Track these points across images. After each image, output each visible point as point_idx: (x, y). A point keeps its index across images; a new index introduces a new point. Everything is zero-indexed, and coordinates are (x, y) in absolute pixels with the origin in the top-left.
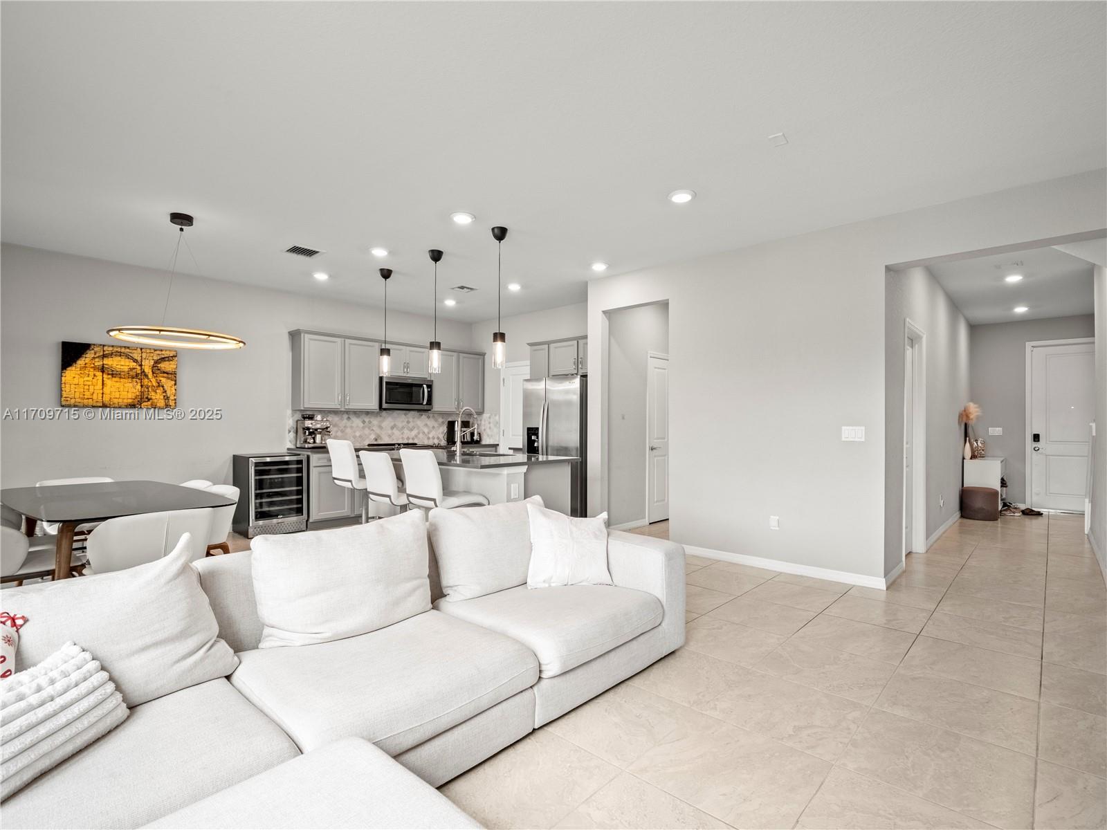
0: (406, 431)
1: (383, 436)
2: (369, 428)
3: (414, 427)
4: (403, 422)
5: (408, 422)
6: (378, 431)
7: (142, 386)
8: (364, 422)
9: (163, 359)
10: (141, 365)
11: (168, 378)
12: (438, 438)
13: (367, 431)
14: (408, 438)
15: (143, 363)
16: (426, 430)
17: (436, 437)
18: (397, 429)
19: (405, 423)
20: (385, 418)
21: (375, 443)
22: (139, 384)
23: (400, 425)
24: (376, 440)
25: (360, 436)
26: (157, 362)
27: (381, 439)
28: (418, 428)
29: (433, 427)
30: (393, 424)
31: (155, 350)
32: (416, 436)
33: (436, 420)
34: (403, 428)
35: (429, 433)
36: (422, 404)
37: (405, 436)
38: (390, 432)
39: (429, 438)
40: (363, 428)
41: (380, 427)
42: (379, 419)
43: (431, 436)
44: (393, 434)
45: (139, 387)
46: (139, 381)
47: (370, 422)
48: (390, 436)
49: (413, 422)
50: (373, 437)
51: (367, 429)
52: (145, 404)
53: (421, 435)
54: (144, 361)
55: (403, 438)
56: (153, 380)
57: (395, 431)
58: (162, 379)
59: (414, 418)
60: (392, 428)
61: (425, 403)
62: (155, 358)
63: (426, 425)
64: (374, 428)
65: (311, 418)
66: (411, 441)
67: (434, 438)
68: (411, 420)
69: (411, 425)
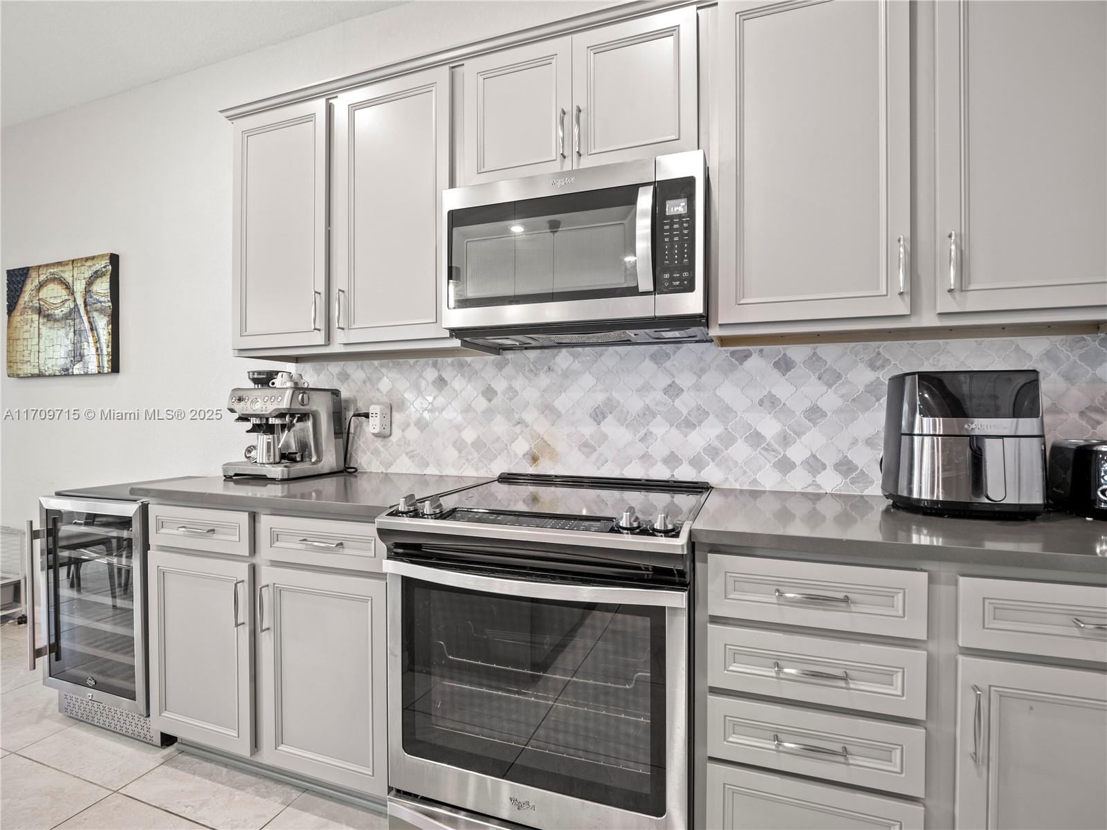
0: (659, 428)
1: (561, 447)
2: (508, 414)
3: (702, 414)
4: (645, 389)
5: (673, 390)
6: (542, 427)
7: (75, 332)
8: (489, 393)
9: (97, 275)
10: (73, 294)
11: (101, 311)
12: (845, 467)
13: (500, 426)
14: (672, 460)
15: (75, 290)
16: (770, 427)
17: (830, 459)
18: (622, 421)
19: (659, 395)
20: (566, 374)
21: (531, 470)
22: (72, 330)
23: (634, 404)
24: (535, 459)
25: (478, 444)
26: (90, 283)
27: (554, 455)
28: (726, 412)
29: (815, 413)
30: (600, 398)
31: (87, 259)
32: (713, 452)
33: (832, 378)
34: (648, 414)
35: (785, 440)
36: (633, 291)
37: (658, 450)
38: (588, 430)
39: (785, 466)
40: (489, 414)
41: (548, 410)
42: (544, 380)
43: (797, 453)
44: (605, 437)
45: (71, 335)
46: (72, 323)
47: (512, 392)
48: (587, 447)
49: (698, 388)
50: (522, 446)
51: (499, 418)
52: (77, 366)
53: (740, 450)
54: (75, 283)
55: (645, 457)
56: (85, 318)
57: (610, 427)
58: (95, 314)
59: (701, 372)
60: (598, 415)
61: (646, 283)
62: (88, 274)
63: (771, 403)
64: (528, 416)
65: (264, 380)
66: (685, 473)
67: (815, 465)
68: (685, 380)
69: (685, 403)
